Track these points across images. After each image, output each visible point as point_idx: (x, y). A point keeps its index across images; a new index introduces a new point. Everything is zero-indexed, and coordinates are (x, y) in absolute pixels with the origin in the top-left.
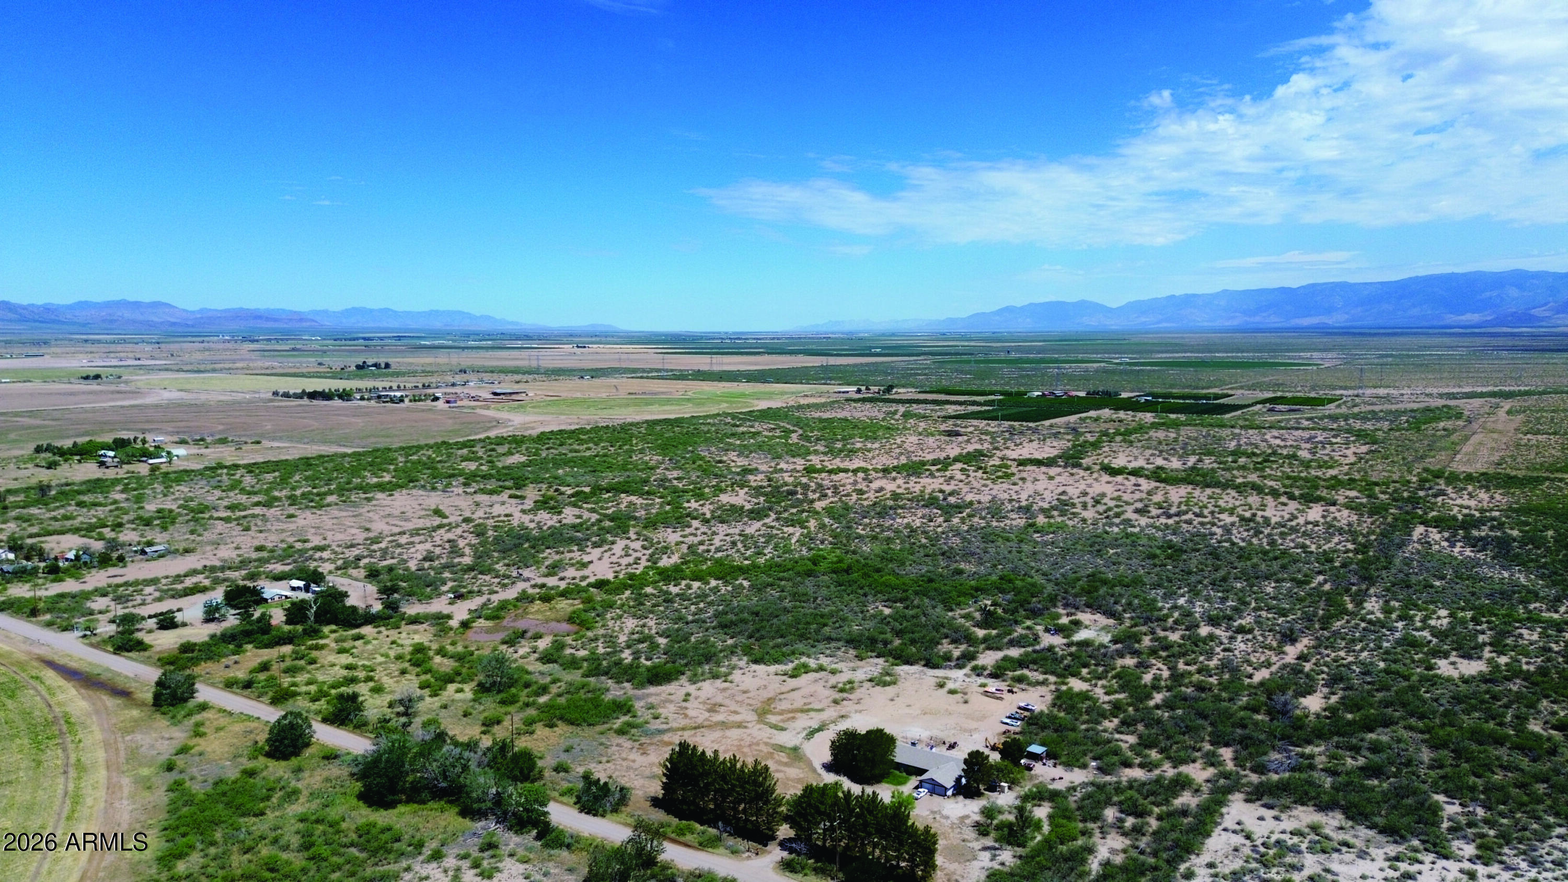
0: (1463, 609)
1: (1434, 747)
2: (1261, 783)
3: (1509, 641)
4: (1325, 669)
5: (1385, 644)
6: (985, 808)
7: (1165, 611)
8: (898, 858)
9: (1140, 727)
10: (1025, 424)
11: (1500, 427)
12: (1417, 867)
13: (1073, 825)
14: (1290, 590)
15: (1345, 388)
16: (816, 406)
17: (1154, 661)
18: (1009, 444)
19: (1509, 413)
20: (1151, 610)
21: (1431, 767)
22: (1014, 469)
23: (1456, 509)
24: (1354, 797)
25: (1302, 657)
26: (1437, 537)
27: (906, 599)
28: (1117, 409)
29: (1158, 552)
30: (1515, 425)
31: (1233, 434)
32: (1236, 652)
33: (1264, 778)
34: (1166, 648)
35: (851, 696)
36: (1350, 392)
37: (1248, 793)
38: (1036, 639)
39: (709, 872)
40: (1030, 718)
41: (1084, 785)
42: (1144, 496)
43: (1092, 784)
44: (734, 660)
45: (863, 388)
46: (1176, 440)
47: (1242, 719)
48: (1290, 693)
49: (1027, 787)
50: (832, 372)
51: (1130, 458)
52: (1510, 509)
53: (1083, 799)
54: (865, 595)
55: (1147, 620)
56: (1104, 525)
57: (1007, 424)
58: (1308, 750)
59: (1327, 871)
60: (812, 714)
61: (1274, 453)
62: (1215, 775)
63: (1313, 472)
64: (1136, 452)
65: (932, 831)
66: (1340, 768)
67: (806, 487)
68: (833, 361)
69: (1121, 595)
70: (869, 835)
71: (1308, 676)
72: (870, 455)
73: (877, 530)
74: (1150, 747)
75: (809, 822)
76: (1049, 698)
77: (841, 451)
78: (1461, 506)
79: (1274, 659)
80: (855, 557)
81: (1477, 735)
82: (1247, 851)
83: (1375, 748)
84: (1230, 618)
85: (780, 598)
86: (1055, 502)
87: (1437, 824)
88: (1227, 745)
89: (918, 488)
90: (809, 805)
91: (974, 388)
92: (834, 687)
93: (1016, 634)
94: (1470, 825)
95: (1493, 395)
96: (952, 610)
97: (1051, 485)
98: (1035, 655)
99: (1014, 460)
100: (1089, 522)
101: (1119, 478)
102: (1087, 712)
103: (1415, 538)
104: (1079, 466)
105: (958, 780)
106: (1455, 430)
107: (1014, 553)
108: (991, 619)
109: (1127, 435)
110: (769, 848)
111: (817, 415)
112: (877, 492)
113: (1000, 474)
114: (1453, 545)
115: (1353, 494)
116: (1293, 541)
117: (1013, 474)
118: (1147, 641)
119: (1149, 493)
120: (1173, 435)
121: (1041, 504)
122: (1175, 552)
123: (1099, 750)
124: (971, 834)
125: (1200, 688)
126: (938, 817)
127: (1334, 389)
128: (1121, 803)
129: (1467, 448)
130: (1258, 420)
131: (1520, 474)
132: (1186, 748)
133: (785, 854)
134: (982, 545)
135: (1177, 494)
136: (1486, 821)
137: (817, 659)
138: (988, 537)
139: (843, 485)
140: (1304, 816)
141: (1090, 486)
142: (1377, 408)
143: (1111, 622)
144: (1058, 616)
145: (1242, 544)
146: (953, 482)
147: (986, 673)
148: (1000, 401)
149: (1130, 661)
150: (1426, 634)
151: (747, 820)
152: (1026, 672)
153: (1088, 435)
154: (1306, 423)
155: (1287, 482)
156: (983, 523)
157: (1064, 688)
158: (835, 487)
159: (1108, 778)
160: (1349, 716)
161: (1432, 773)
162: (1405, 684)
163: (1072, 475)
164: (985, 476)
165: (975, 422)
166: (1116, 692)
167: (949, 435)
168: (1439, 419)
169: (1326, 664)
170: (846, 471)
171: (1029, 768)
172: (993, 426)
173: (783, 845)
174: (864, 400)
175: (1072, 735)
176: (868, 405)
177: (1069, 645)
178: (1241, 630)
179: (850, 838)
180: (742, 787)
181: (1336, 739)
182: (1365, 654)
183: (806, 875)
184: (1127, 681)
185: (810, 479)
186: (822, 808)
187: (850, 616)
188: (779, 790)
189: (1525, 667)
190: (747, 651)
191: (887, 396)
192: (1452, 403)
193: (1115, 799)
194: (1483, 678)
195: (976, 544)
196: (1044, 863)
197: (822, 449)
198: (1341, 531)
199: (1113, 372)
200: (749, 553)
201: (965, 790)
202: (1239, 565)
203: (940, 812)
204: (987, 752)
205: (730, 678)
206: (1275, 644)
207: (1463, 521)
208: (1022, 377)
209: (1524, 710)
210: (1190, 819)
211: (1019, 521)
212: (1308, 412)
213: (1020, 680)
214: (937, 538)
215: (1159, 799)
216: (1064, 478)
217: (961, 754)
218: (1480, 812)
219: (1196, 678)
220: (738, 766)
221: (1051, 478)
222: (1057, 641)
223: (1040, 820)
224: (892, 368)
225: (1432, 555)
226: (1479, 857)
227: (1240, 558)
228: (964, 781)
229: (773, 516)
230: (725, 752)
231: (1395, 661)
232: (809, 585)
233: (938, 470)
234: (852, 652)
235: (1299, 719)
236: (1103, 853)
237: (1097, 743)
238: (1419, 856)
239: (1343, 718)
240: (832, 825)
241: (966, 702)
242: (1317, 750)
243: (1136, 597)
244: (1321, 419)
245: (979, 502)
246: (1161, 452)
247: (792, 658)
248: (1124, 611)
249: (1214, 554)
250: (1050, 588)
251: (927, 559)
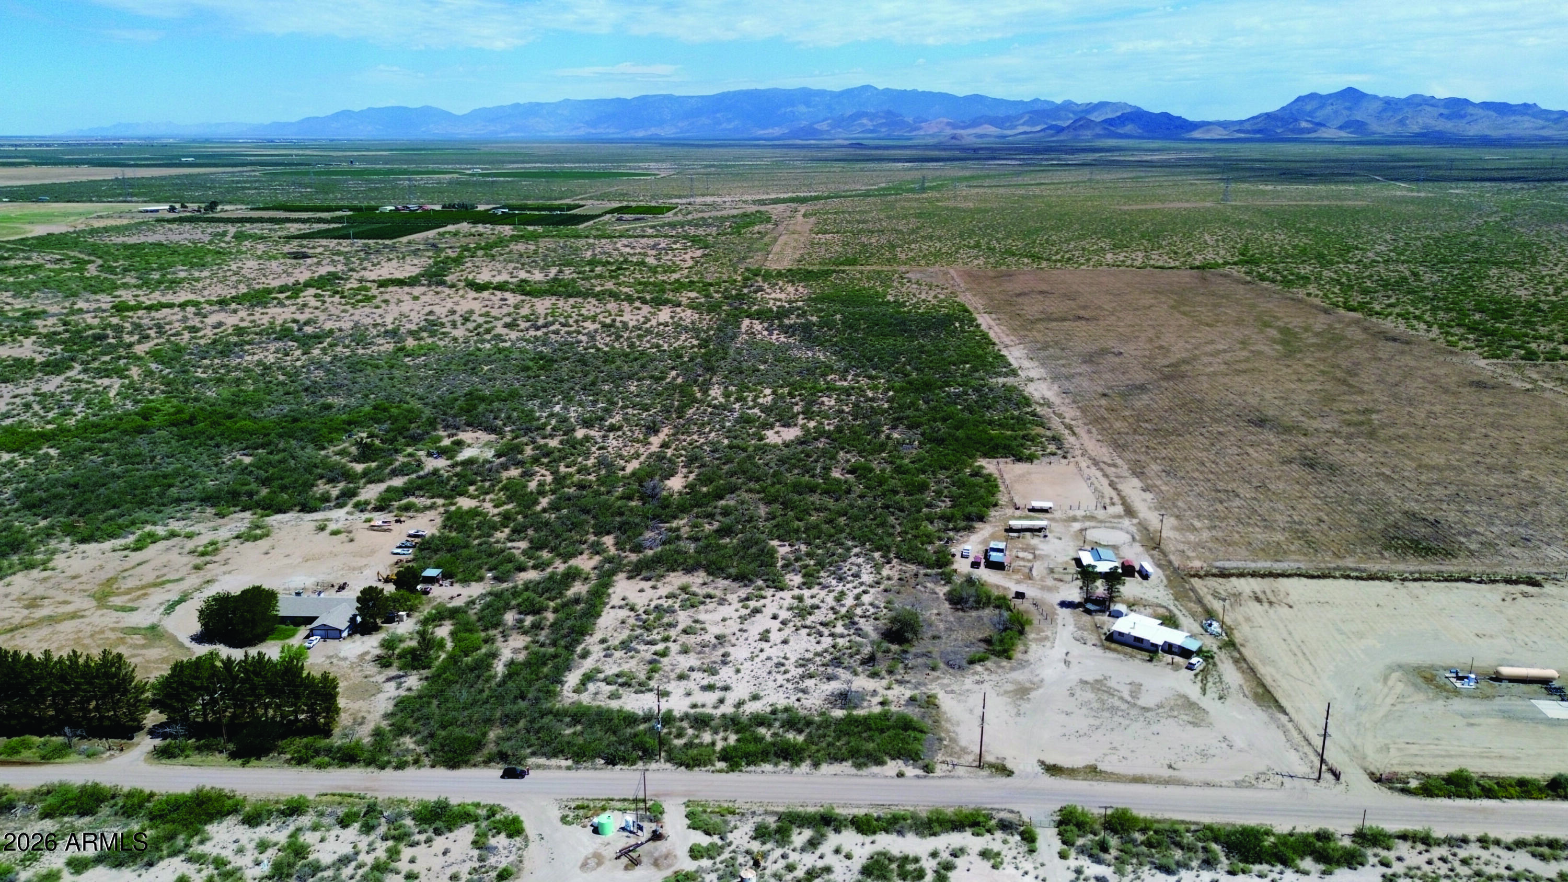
0: (782, 387)
1: (768, 503)
2: (639, 561)
3: (815, 408)
4: (683, 452)
5: (728, 424)
6: (384, 640)
7: (543, 420)
8: (296, 712)
9: (530, 532)
10: (380, 241)
11: (799, 228)
12: (762, 602)
13: (475, 636)
14: (650, 386)
15: (680, 197)
16: (118, 230)
17: (537, 469)
18: (366, 264)
19: (804, 216)
20: (530, 421)
21: (767, 520)
22: (374, 291)
23: (772, 302)
24: (713, 556)
25: (665, 445)
26: (759, 327)
27: (269, 444)
28: (475, 222)
29: (531, 364)
30: (809, 227)
31: (588, 244)
32: (610, 449)
33: (641, 555)
34: (547, 455)
35: (214, 559)
36: (684, 201)
37: (629, 571)
38: (420, 465)
39: (61, 785)
40: (421, 544)
41: (483, 596)
42: (512, 310)
43: (490, 594)
44: (53, 544)
45: (178, 206)
46: (536, 252)
47: (620, 508)
48: (657, 478)
49: (426, 610)
50: (132, 186)
51: (494, 273)
52: (810, 299)
53: (482, 610)
54: (218, 446)
55: (528, 431)
56: (476, 342)
57: (360, 242)
58: (675, 524)
59: (696, 621)
60: (169, 586)
61: (626, 261)
62: (601, 562)
63: (660, 277)
64: (499, 266)
65: (331, 676)
66: (700, 535)
67: (118, 329)
68: (130, 173)
69: (500, 410)
70: (259, 697)
71: (670, 461)
72: (200, 285)
73: (222, 371)
74: (540, 548)
75: (183, 701)
76: (439, 521)
77: (160, 282)
78: (775, 299)
79: (642, 450)
80: (197, 405)
81: (798, 488)
82: (632, 621)
83: (726, 512)
84: (602, 419)
85: (104, 463)
86: (423, 323)
87: (773, 565)
88: (608, 533)
89: (265, 320)
90: (181, 683)
91: (318, 203)
92: (192, 552)
93: (397, 463)
94: (797, 560)
95: (792, 200)
96: (324, 448)
97: (417, 306)
98: (420, 481)
99: (374, 281)
100: (461, 340)
101: (486, 294)
102: (479, 528)
103: (743, 330)
104: (443, 283)
105: (353, 619)
106: (767, 233)
107: (386, 380)
108: (368, 452)
109: (489, 248)
110: (135, 740)
111: (120, 240)
112: (215, 328)
113: (360, 297)
114: (771, 334)
115: (693, 295)
116: (648, 342)
117: (374, 297)
118: (529, 451)
119: (516, 307)
120: (533, 247)
121: (408, 326)
122: (546, 362)
123: (493, 561)
124: (372, 669)
125: (581, 486)
126: (335, 661)
127: (671, 198)
128: (519, 605)
129: (776, 248)
130: (609, 229)
131: (815, 268)
132: (574, 542)
133: (158, 742)
134: (350, 376)
135: (543, 305)
136: (808, 555)
137: (166, 525)
138: (355, 366)
139: (169, 323)
140: (676, 580)
141: (457, 304)
142: (706, 215)
143: (493, 437)
144: (440, 439)
145: (606, 349)
146: (307, 310)
147: (369, 507)
148: (349, 217)
149: (514, 472)
150: (756, 411)
151: (102, 718)
152: (412, 499)
153: (449, 251)
154: (650, 231)
155: (640, 288)
156: (347, 352)
157: (453, 508)
158: (159, 327)
159: (505, 585)
160: (705, 489)
161: (768, 524)
162: (744, 455)
163: (437, 293)
164: (343, 301)
165: (324, 242)
166: (505, 503)
167: (295, 258)
168: (753, 224)
169: (684, 449)
170: (171, 306)
171: (426, 592)
172: (345, 245)
173: (153, 733)
174: (181, 220)
175: (465, 552)
176: (187, 226)
177: (453, 466)
178: (612, 428)
179: (235, 706)
180: (90, 683)
181: (695, 510)
182: (713, 434)
183: (187, 756)
184: (514, 492)
185: (123, 319)
186: (198, 683)
187: (202, 471)
188: (139, 676)
189: (827, 428)
190: (70, 530)
191: (211, 215)
192: (763, 208)
193: (514, 603)
194: (801, 442)
195: (343, 375)
196: (451, 678)
197: (133, 281)
198: (686, 330)
199: (466, 184)
200: (51, 415)
201: (360, 628)
202: (605, 369)
203: (337, 656)
204: (380, 585)
205: (51, 565)
206: (641, 437)
207: (778, 313)
208: (371, 190)
209: (828, 462)
210: (582, 605)
211: (386, 346)
212: (651, 220)
213: (407, 508)
214: (297, 373)
215: (554, 593)
216: (429, 297)
217: (353, 593)
218: (803, 548)
219: (576, 478)
220: (81, 661)
221: (416, 298)
222: (441, 463)
223: (442, 639)
224: (213, 181)
225: (757, 344)
226: (804, 584)
227: (605, 362)
228: (359, 619)
229: (78, 367)
230: (59, 649)
231: (735, 438)
232: (142, 444)
233: (288, 298)
234: (210, 511)
235: (666, 499)
236: (506, 654)
237: (491, 555)
238: (763, 593)
239: (700, 492)
240: (212, 698)
241: (352, 540)
242: (681, 522)
243: (514, 410)
244: (662, 226)
245: (340, 330)
246: (523, 264)
247: (132, 529)
248: (504, 425)
249: (583, 361)
250: (428, 412)
251: (288, 398)
